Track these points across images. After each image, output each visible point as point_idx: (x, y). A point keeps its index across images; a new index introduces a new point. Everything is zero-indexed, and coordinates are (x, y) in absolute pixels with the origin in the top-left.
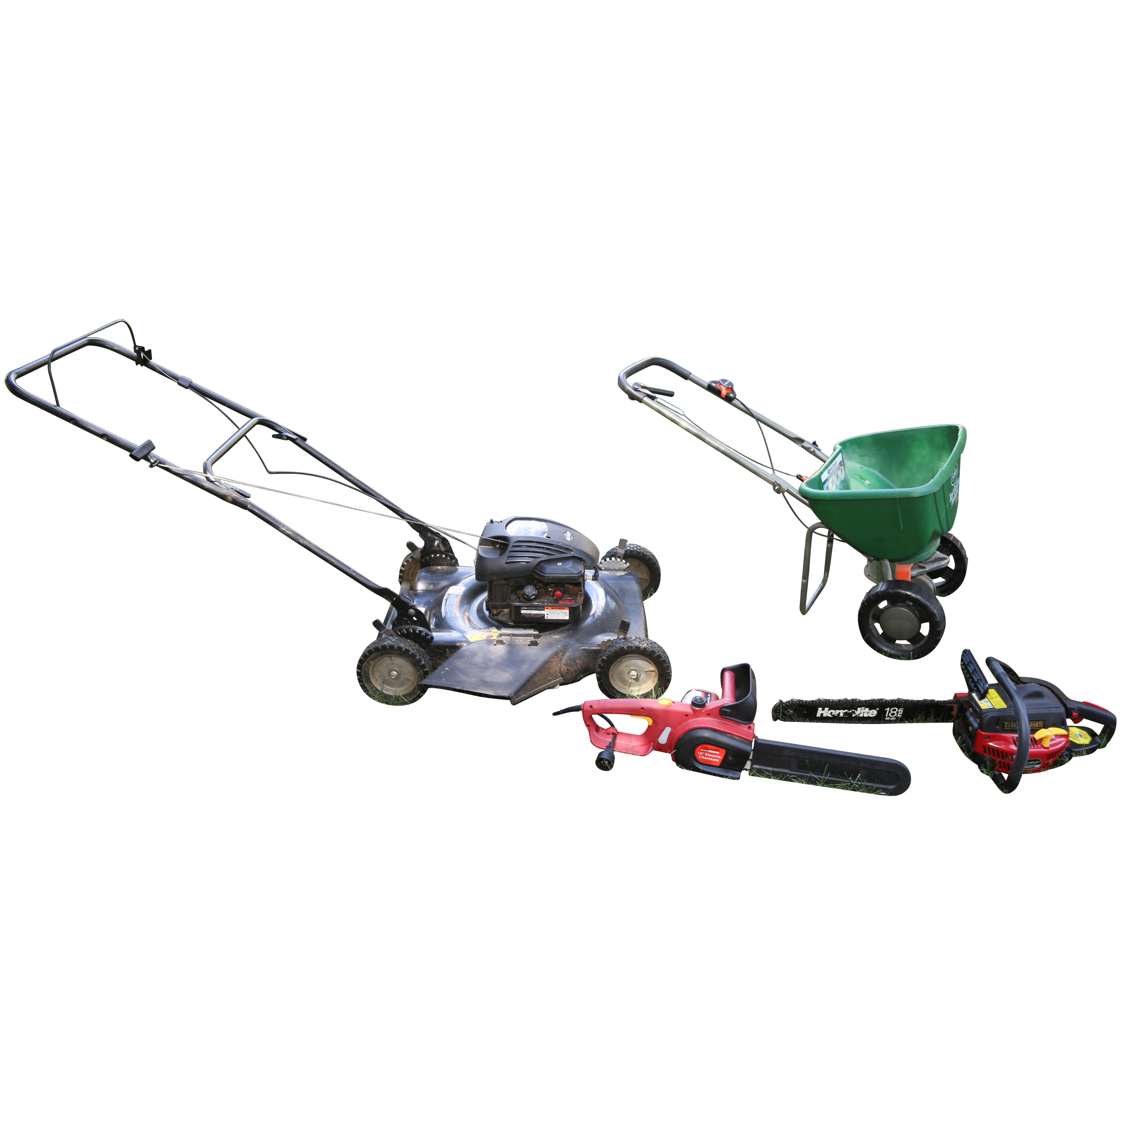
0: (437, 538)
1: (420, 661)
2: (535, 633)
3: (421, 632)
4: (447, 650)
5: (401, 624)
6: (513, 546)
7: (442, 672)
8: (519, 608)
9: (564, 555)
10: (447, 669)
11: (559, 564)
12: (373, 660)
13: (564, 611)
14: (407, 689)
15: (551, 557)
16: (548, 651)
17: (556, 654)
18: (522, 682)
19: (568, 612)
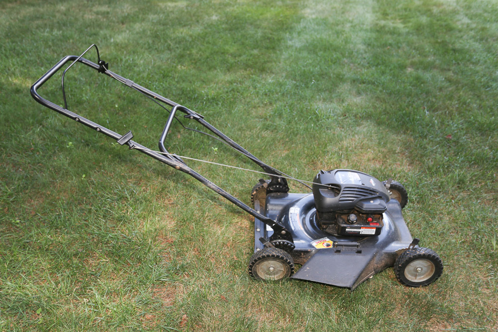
1: (287, 260)
2: (357, 244)
3: (288, 243)
4: (302, 253)
5: (276, 239)
6: (344, 191)
7: (305, 270)
8: (345, 228)
9: (373, 196)
10: (308, 268)
11: (372, 202)
12: (258, 264)
13: (373, 229)
14: (279, 276)
15: (366, 197)
16: (369, 257)
17: (373, 258)
18: (356, 277)
19: (375, 230)
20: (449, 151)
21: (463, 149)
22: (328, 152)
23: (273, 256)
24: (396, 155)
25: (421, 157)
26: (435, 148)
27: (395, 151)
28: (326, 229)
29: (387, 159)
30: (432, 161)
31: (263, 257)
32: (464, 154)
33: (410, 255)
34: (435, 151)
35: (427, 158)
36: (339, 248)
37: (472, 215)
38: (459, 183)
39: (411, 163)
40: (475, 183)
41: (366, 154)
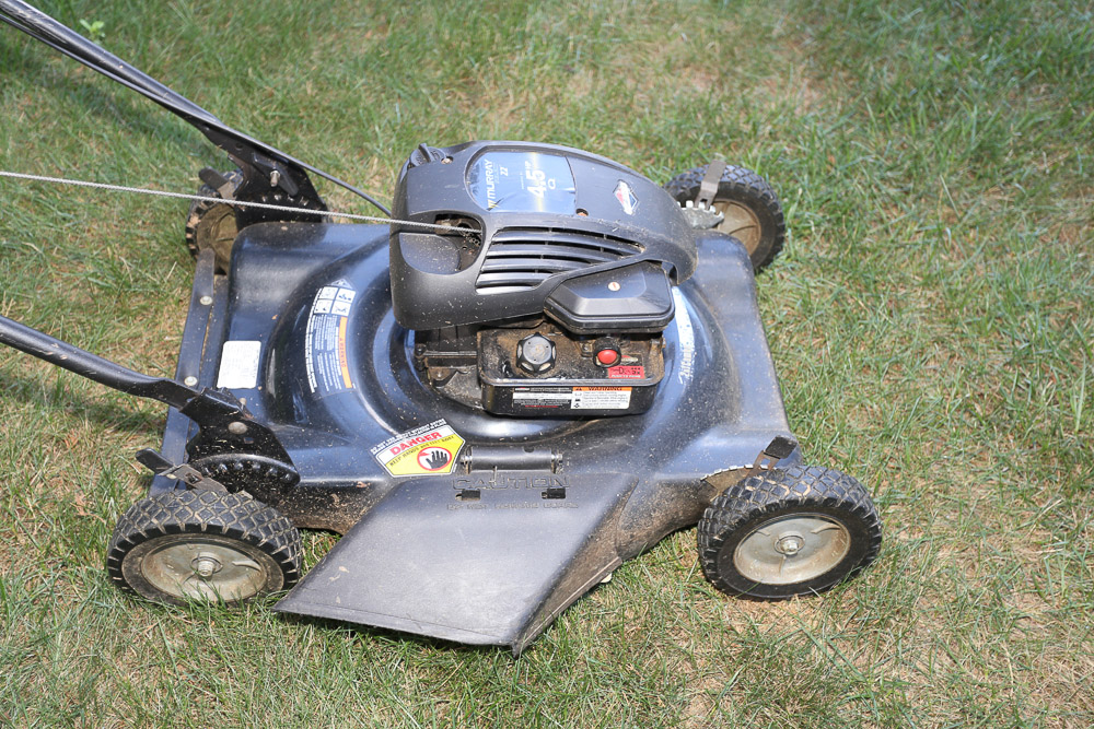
0: (274, 164)
2: (553, 457)
3: (265, 466)
4: (334, 496)
5: (212, 451)
6: (495, 244)
7: (332, 579)
8: (509, 391)
9: (623, 261)
10: (343, 569)
11: (614, 287)
13: (619, 393)
15: (593, 268)
16: (594, 511)
17: (610, 514)
18: (535, 602)
19: (627, 394)
20: (955, 29)
21: (1004, 21)
22: (524, 36)
23: (193, 528)
24: (769, 47)
25: (855, 56)
26: (908, 17)
27: (770, 30)
28: (444, 382)
29: (735, 63)
30: (891, 70)
31: (154, 533)
32: (1006, 39)
33: (756, 501)
34: (906, 31)
35: (878, 58)
36: (477, 479)
37: (1011, 285)
38: (978, 159)
39: (820, 78)
40: (1035, 158)
41: (663, 44)
